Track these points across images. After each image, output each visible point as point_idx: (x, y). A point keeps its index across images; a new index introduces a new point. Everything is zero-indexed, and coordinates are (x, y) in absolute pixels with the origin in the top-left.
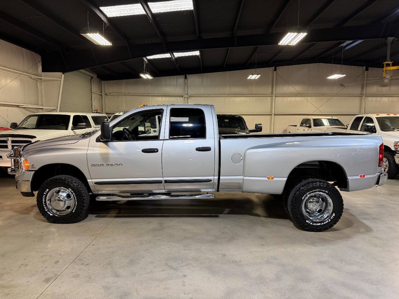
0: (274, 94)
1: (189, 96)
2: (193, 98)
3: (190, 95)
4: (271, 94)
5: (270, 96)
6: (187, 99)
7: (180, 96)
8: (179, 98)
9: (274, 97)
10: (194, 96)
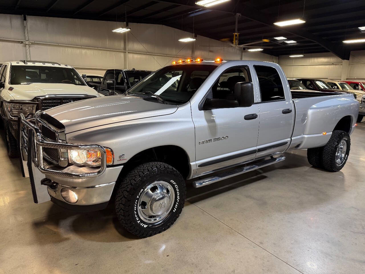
0: (127, 50)
1: (32, 43)
2: (36, 46)
3: (34, 42)
4: (124, 50)
5: (123, 52)
6: (29, 47)
7: (19, 42)
8: (16, 45)
9: (127, 53)
10: (38, 44)
